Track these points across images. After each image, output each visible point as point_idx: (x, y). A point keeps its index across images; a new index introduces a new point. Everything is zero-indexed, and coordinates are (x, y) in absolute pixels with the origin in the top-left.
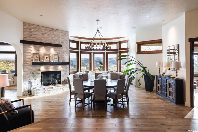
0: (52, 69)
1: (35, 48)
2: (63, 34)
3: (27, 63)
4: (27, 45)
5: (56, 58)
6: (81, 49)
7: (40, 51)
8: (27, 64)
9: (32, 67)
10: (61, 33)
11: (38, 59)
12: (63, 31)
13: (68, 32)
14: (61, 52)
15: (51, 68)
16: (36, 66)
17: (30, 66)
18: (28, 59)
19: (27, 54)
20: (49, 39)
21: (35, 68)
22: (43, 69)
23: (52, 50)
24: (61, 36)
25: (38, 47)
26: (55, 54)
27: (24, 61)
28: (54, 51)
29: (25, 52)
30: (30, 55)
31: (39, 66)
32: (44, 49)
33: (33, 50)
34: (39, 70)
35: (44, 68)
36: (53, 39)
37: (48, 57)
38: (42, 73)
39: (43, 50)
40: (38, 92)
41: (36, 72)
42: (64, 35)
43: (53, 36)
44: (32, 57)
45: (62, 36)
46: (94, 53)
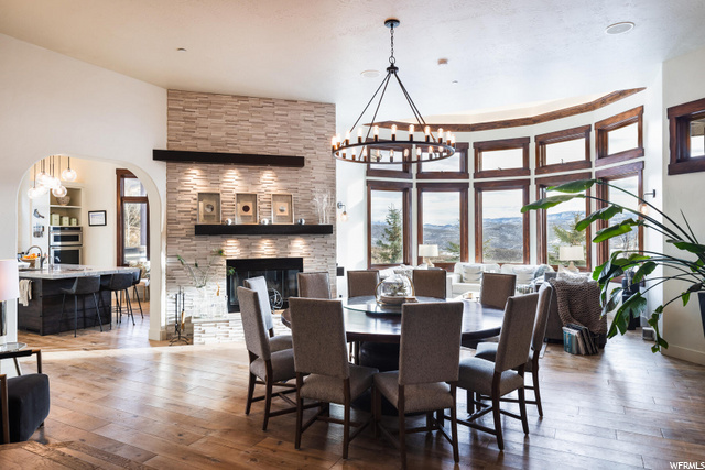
0: (266, 249)
1: (206, 175)
2: (310, 116)
3: (180, 226)
4: (180, 166)
5: (282, 211)
6: (420, 175)
7: (225, 185)
8: (179, 230)
9: (194, 242)
10: (303, 114)
11: (215, 212)
12: (310, 103)
13: (333, 106)
14: (303, 187)
15: (263, 248)
16: (209, 237)
17: (188, 237)
18: (182, 215)
19: (180, 198)
20: (256, 140)
21: (206, 245)
22: (233, 249)
23: (269, 181)
24: (303, 123)
25: (218, 172)
26: (278, 192)
27: (168, 220)
28: (275, 184)
29: (172, 190)
30: (188, 201)
31: (219, 238)
32: (237, 178)
33: (200, 182)
34: (220, 253)
35: (239, 247)
36: (271, 139)
37: (250, 205)
38: (230, 263)
39: (233, 180)
40: (204, 332)
41: (209, 258)
42: (315, 119)
43: (271, 127)
44: (195, 207)
45: (310, 124)
46: (479, 188)
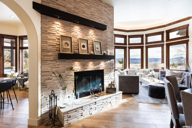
0: (91, 66)
1: (64, 26)
2: (106, 10)
3: (50, 54)
4: (49, 19)
5: (98, 49)
7: (73, 33)
8: (49, 56)
9: (58, 63)
10: (104, 8)
11: (69, 47)
12: (106, 4)
13: (113, 8)
14: (104, 39)
15: (90, 65)
16: (66, 60)
17: (54, 60)
18: (51, 47)
19: (49, 37)
20: (87, 14)
21: (62, 65)
22: (77, 67)
23: (92, 35)
24: (104, 11)
25: (70, 26)
26: (96, 40)
27: (42, 50)
28: (94, 36)
29: (44, 31)
30: (54, 40)
31: (71, 61)
32: (79, 30)
33: (61, 30)
34: (71, 69)
35: (80, 65)
36: (93, 15)
37: (85, 45)
38: (76, 74)
39: (77, 31)
41: (66, 72)
42: (108, 11)
43: (93, 9)
44: (58, 43)
45: (106, 13)
